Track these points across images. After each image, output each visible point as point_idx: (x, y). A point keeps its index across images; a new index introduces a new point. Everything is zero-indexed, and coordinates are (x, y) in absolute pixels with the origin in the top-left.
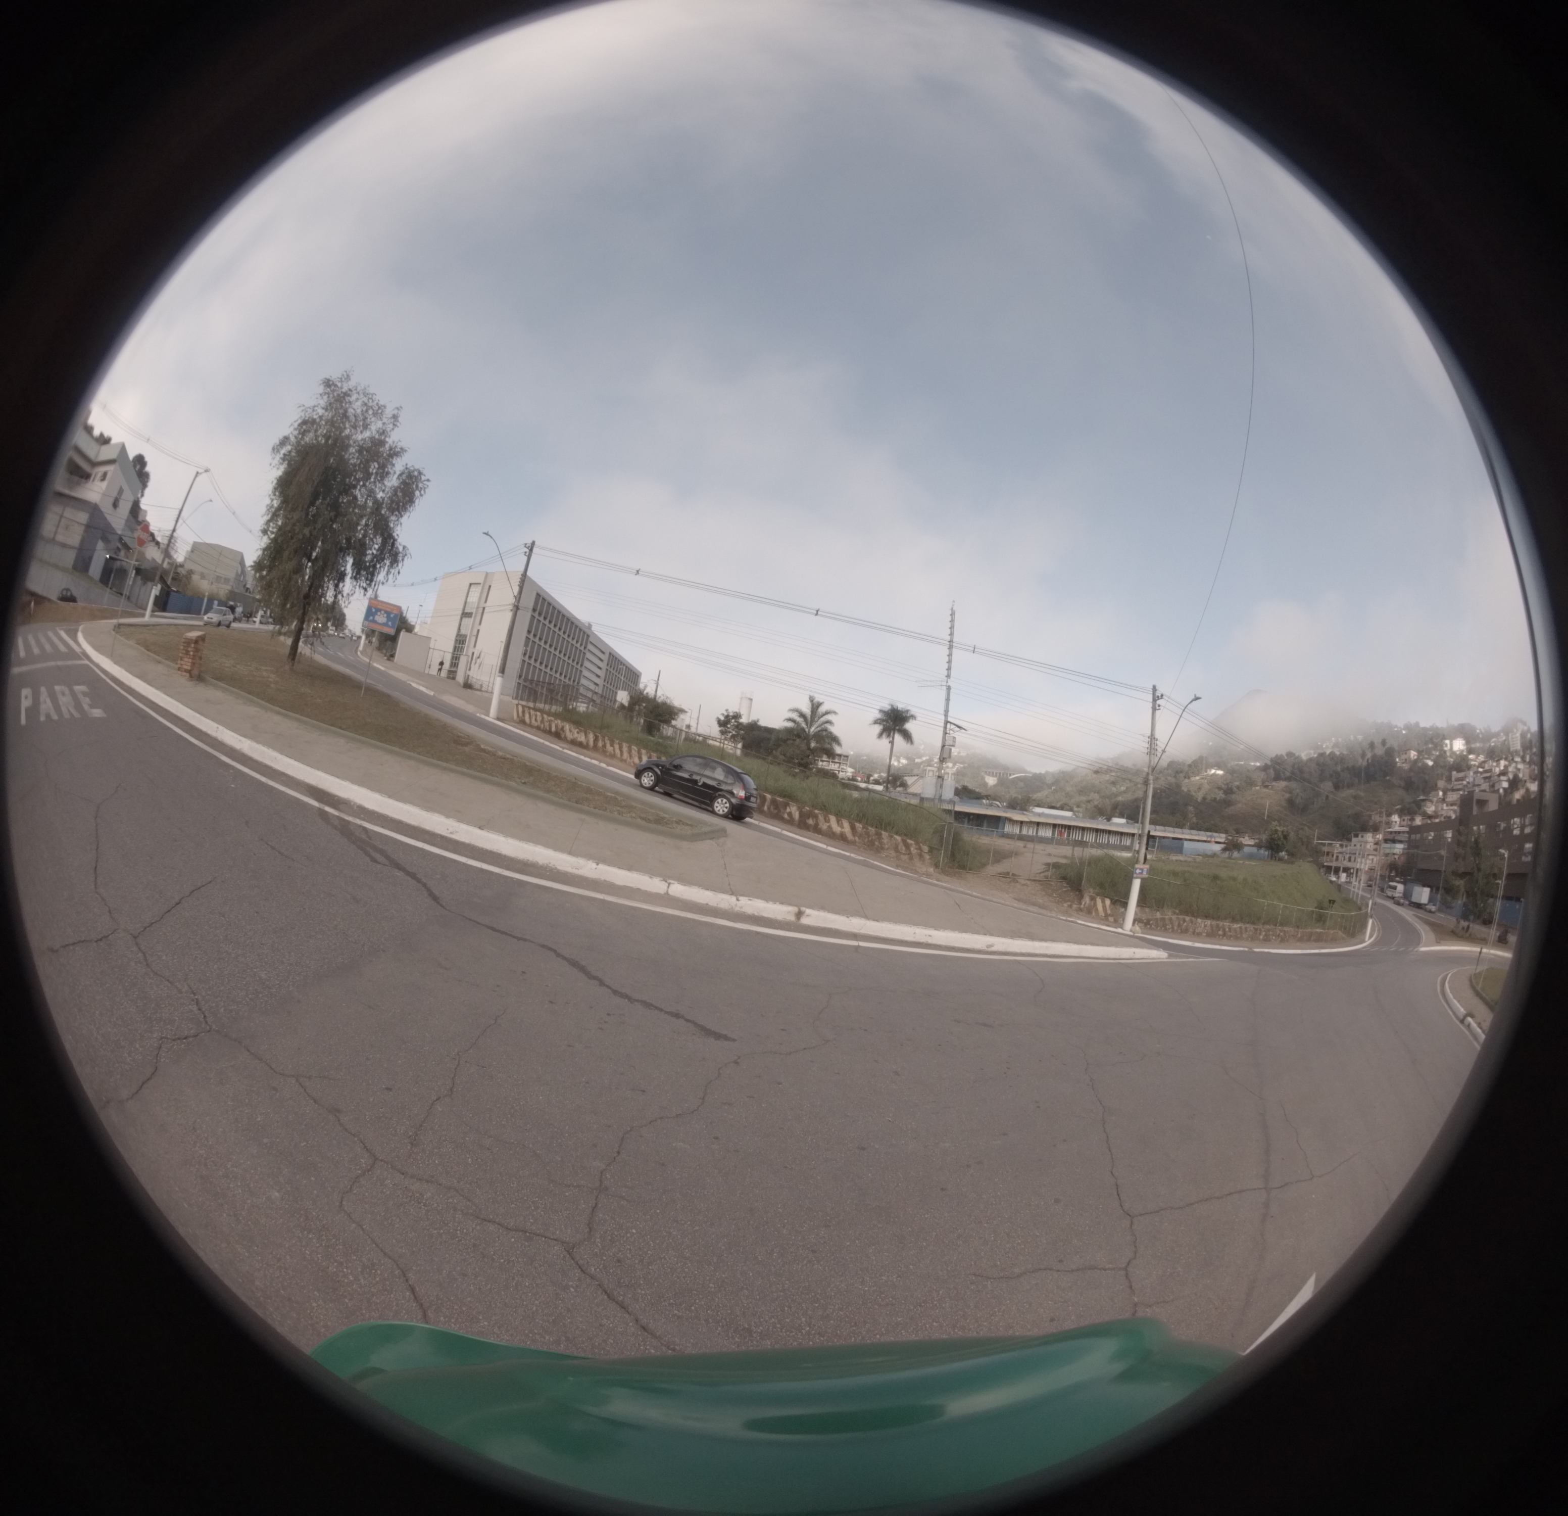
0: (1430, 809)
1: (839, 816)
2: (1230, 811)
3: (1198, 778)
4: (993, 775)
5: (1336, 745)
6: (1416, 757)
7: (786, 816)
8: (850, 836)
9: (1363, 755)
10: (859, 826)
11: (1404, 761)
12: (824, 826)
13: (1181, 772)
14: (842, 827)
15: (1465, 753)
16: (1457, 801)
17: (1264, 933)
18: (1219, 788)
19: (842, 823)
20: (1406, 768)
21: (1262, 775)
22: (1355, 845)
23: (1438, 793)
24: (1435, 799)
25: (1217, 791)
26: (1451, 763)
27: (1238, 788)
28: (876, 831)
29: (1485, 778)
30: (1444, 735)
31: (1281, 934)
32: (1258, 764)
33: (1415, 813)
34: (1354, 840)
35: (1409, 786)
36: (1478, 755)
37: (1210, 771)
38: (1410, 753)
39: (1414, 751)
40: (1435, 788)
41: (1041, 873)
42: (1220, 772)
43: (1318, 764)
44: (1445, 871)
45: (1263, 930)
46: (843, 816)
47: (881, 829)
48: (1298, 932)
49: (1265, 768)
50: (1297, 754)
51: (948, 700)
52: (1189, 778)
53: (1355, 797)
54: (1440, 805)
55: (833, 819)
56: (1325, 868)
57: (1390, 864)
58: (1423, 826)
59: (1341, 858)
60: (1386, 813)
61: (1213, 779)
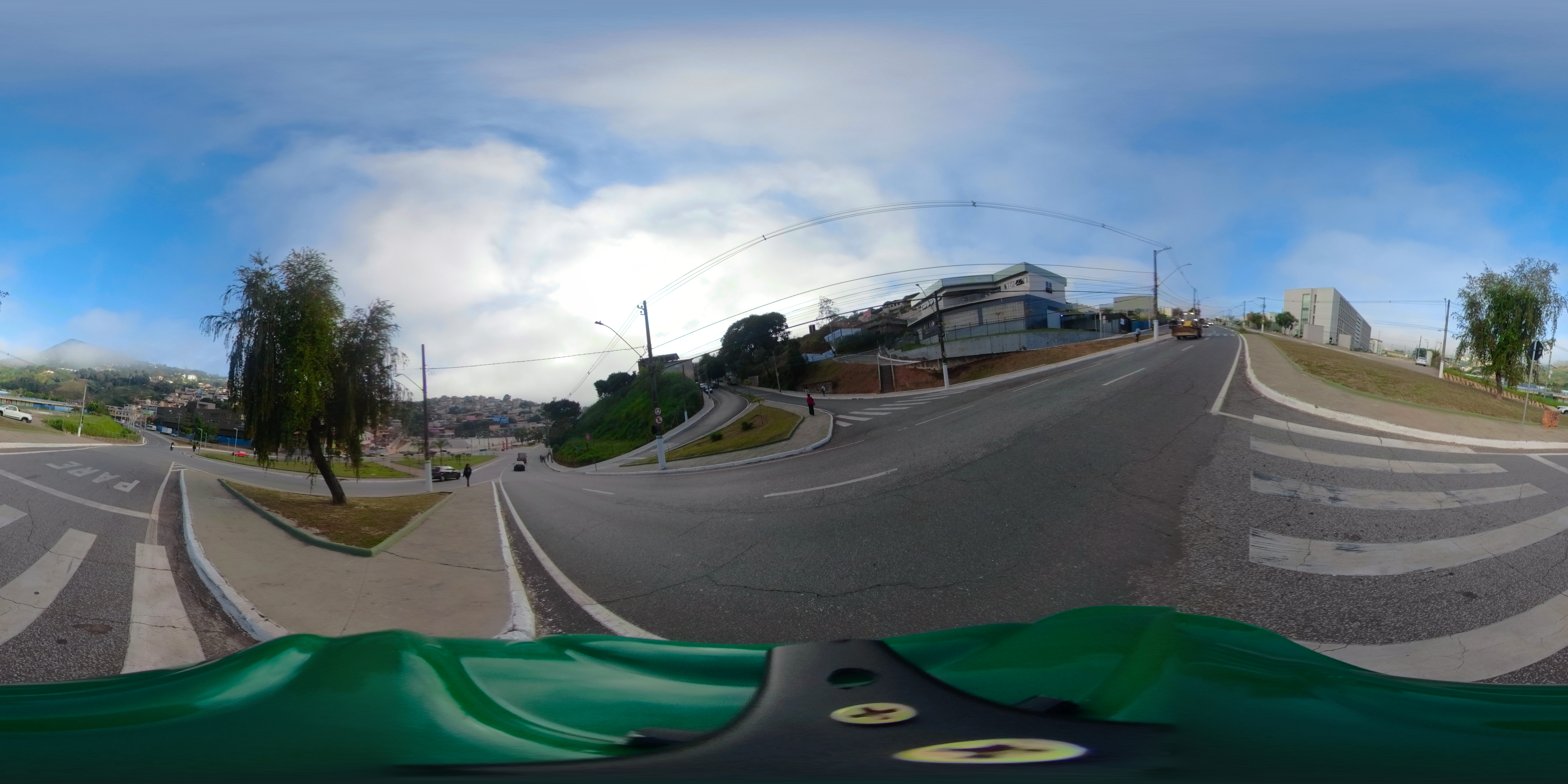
0: (170, 400)
3: (41, 373)
5: (114, 369)
6: (162, 379)
9: (130, 374)
13: (33, 370)
15: (195, 381)
16: (187, 399)
21: (75, 376)
22: (126, 409)
23: (176, 394)
24: (174, 396)
25: (52, 380)
26: (186, 384)
27: (62, 380)
32: (73, 371)
33: (161, 400)
34: (125, 407)
35: (158, 389)
36: (202, 382)
37: (47, 371)
38: (158, 376)
39: (161, 376)
40: (174, 392)
42: (53, 372)
43: (105, 375)
44: (180, 424)
49: (76, 373)
50: (93, 369)
52: (37, 373)
53: (125, 390)
54: (177, 399)
56: (113, 417)
57: (148, 418)
58: (166, 406)
59: (120, 414)
60: (143, 398)
61: (49, 376)
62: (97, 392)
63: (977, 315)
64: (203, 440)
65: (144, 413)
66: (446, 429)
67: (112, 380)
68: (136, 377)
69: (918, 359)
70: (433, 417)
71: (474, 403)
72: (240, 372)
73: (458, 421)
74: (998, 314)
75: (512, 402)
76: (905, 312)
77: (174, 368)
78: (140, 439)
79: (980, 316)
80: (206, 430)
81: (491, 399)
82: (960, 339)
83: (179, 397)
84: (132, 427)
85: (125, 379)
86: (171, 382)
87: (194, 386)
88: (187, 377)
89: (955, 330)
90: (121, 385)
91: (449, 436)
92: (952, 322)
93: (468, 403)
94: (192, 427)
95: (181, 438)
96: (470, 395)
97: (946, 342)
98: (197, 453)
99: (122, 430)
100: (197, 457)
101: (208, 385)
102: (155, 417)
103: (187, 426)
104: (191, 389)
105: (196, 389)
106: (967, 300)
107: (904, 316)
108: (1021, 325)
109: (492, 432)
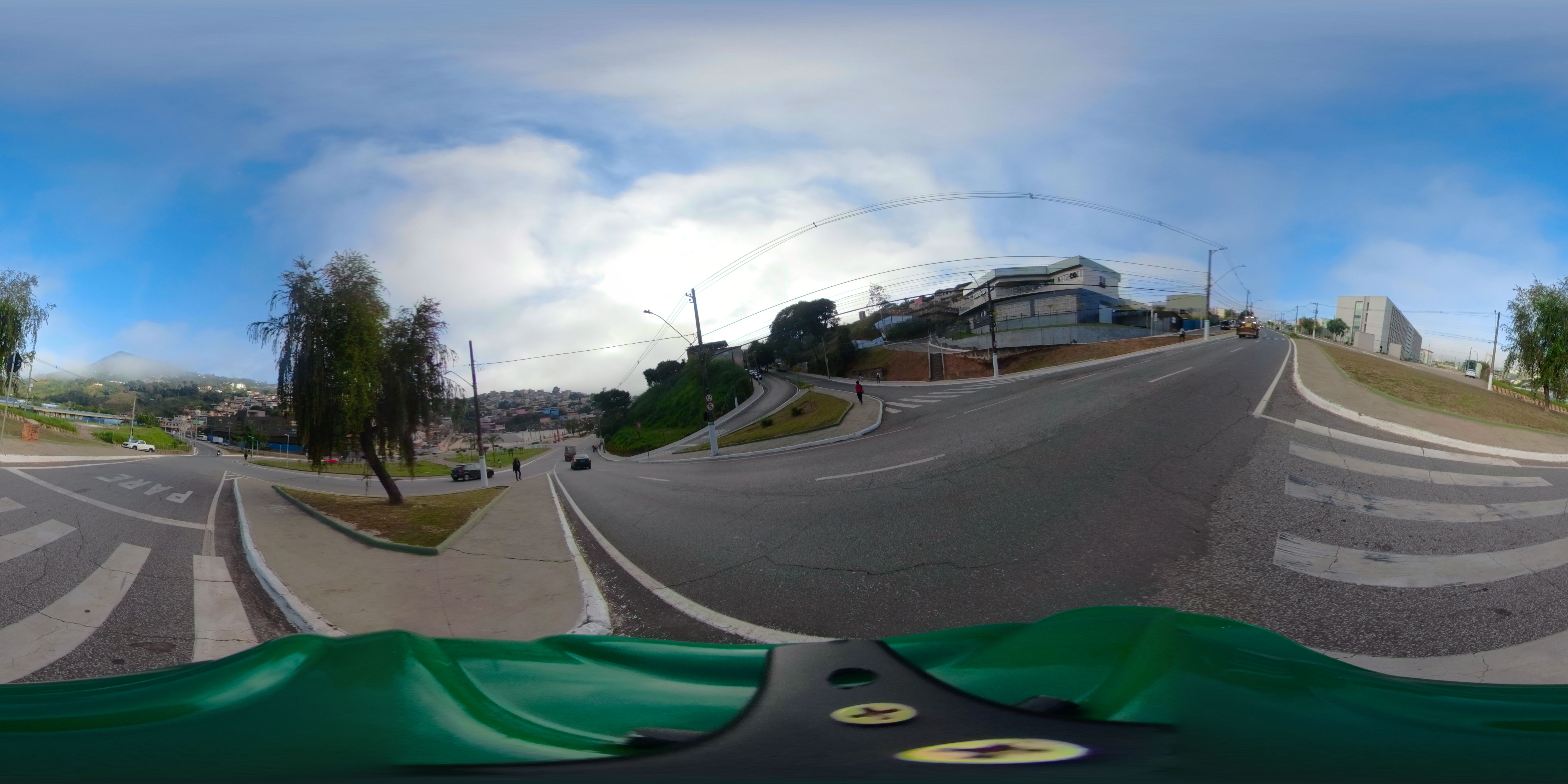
0: (220, 409)
5: (163, 379)
9: (179, 385)
15: (244, 389)
21: (124, 389)
23: (225, 404)
24: (223, 406)
25: (100, 393)
26: (235, 393)
29: (262, 401)
33: (210, 410)
34: (175, 418)
35: (207, 399)
36: (251, 391)
37: (96, 384)
38: (207, 386)
39: (210, 386)
40: (223, 401)
42: (101, 385)
43: (154, 386)
44: (230, 431)
49: (125, 385)
50: (142, 381)
53: (174, 401)
54: (226, 408)
56: (163, 428)
57: (198, 428)
58: (216, 415)
59: (171, 425)
60: (193, 408)
61: (98, 388)
62: (146, 404)
63: (1029, 307)
64: (255, 448)
65: (194, 423)
66: (497, 424)
67: (161, 392)
68: (185, 387)
69: (969, 348)
70: (483, 413)
71: (524, 397)
72: (289, 377)
73: (509, 415)
74: (1050, 306)
75: (562, 394)
76: (957, 301)
77: (222, 378)
78: (191, 449)
79: (1032, 308)
80: (257, 437)
81: (541, 392)
82: (1011, 330)
83: (228, 406)
84: (183, 438)
85: (173, 390)
86: (220, 392)
87: (243, 395)
88: (235, 386)
89: (1007, 320)
90: (170, 396)
91: (500, 430)
92: (1003, 312)
93: (517, 398)
94: (242, 435)
95: (232, 447)
96: (519, 389)
97: (997, 332)
98: (249, 460)
99: (172, 441)
100: (249, 465)
101: (257, 393)
102: (205, 427)
103: (237, 435)
104: (240, 398)
105: (246, 398)
106: (1019, 291)
107: (955, 305)
108: (1073, 319)
109: (543, 424)
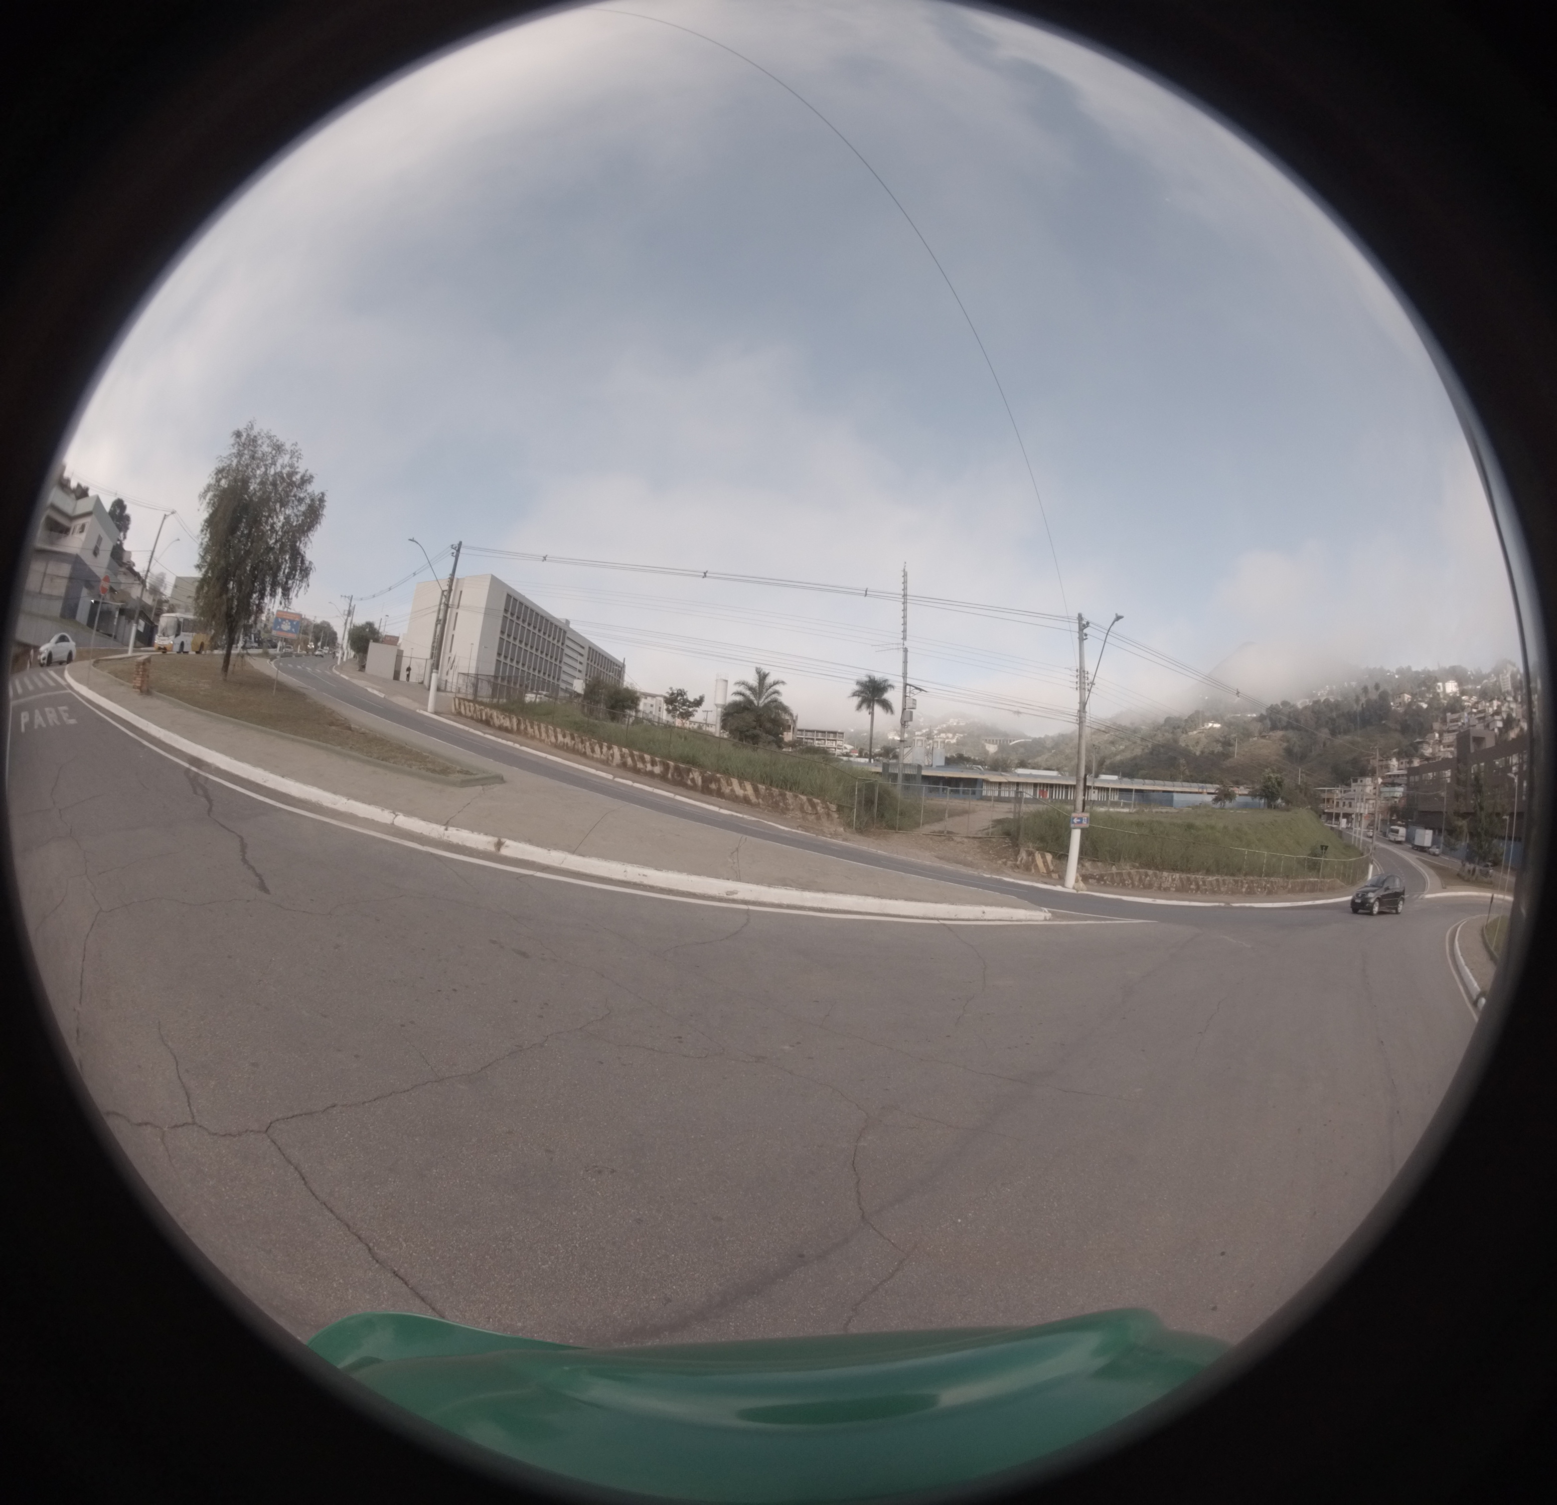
0: (1428, 751)
1: (742, 778)
2: (1228, 763)
3: (1195, 732)
4: (993, 742)
5: (1331, 692)
6: (1410, 700)
7: (689, 782)
8: (753, 799)
9: (1357, 700)
10: (762, 787)
11: (1398, 705)
12: (726, 790)
13: (1179, 727)
14: (745, 790)
15: (1458, 695)
16: (1453, 742)
17: (1246, 886)
18: (1217, 741)
19: (744, 786)
20: (1401, 711)
21: (1259, 725)
22: (1355, 791)
23: (1435, 736)
24: (1432, 741)
25: (1215, 743)
26: (1445, 705)
27: (1235, 739)
28: (780, 792)
29: (1480, 719)
30: (1436, 677)
31: (1268, 885)
32: (1254, 715)
34: (1354, 785)
35: (1405, 729)
36: (1471, 696)
37: (1208, 725)
38: (1404, 697)
39: (1407, 694)
40: (1431, 730)
41: (984, 830)
42: (1217, 726)
43: (1313, 712)
44: (1446, 813)
45: (1245, 881)
46: (747, 779)
47: (786, 789)
48: (1288, 883)
49: (1261, 719)
50: (1292, 703)
51: (905, 662)
52: (1187, 733)
53: (1352, 743)
54: (1437, 747)
55: (735, 782)
56: (1325, 816)
57: (1390, 810)
58: (1422, 768)
59: (1342, 805)
60: (1383, 757)
61: (1211, 733)
77: (1423, 671)
83: (1439, 740)
85: (1349, 714)
87: (1457, 708)
88: (1444, 688)
102: (1403, 804)
104: (1455, 718)
105: (1460, 715)
